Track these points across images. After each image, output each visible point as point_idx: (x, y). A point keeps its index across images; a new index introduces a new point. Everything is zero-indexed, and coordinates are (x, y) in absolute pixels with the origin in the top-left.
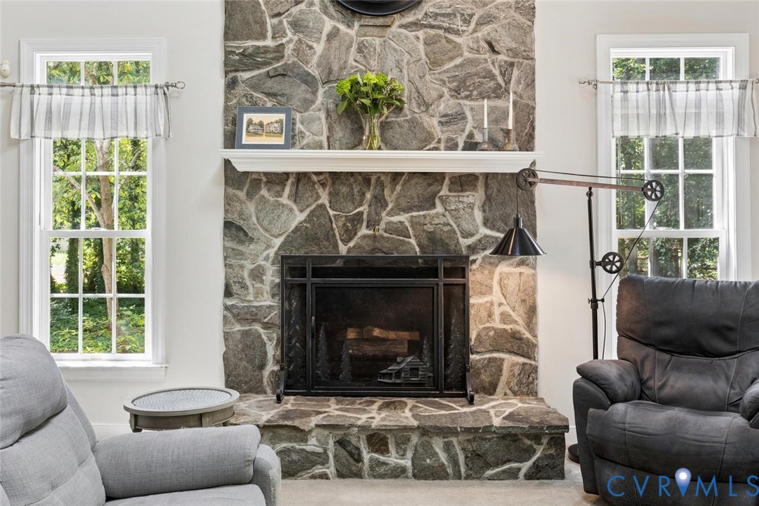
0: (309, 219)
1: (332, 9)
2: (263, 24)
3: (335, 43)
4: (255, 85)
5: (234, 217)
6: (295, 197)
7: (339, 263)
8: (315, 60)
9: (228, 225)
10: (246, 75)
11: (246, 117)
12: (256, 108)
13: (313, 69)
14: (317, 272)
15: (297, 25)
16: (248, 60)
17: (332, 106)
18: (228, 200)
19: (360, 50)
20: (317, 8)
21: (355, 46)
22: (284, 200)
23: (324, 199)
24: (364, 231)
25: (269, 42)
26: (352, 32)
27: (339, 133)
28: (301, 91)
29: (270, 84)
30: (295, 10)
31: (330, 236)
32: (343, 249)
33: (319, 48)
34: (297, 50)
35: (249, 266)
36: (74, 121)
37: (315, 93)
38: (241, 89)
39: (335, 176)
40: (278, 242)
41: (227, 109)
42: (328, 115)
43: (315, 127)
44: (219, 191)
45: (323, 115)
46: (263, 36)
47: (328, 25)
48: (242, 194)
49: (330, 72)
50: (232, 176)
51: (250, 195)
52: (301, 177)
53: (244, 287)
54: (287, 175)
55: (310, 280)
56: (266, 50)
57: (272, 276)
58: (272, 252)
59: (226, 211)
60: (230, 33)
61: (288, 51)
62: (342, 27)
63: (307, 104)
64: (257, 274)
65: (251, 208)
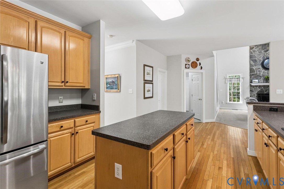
0: (261, 90)
1: (263, 69)
2: (255, 71)
3: (264, 73)
4: (254, 77)
5: (251, 90)
6: (259, 88)
7: (265, 94)
8: (261, 74)
9: (250, 90)
10: (253, 76)
11: (253, 80)
12: (254, 79)
13: (261, 75)
14: (262, 95)
15: (259, 71)
16: (253, 75)
17: (263, 79)
18: (250, 88)
19: (267, 73)
20: (262, 69)
21: (266, 73)
22: (257, 88)
23: (263, 88)
24: (268, 91)
25: (255, 73)
26: (266, 71)
27: (264, 81)
28: (260, 77)
29: (256, 77)
30: (259, 70)
31: (263, 91)
32: (265, 93)
33: (262, 73)
34: (259, 74)
35: (253, 94)
36: (233, 81)
37: (261, 78)
38: (252, 78)
39: (264, 86)
40: (257, 92)
41: (250, 79)
42: (263, 80)
43: (261, 81)
44: (249, 87)
45: (262, 80)
46: (255, 72)
47: (263, 71)
48: (252, 88)
49: (263, 75)
50: (251, 86)
51: (253, 88)
52: (259, 86)
53: (253, 96)
54: (258, 86)
55: (261, 96)
56: (255, 74)
57: (256, 95)
58: (256, 93)
59: (250, 89)
60: (250, 72)
61: (258, 74)
62: (265, 71)
63: (260, 79)
64: (254, 95)
65: (253, 89)
